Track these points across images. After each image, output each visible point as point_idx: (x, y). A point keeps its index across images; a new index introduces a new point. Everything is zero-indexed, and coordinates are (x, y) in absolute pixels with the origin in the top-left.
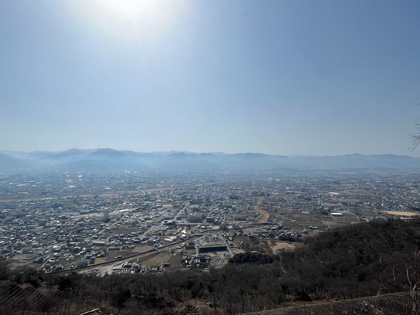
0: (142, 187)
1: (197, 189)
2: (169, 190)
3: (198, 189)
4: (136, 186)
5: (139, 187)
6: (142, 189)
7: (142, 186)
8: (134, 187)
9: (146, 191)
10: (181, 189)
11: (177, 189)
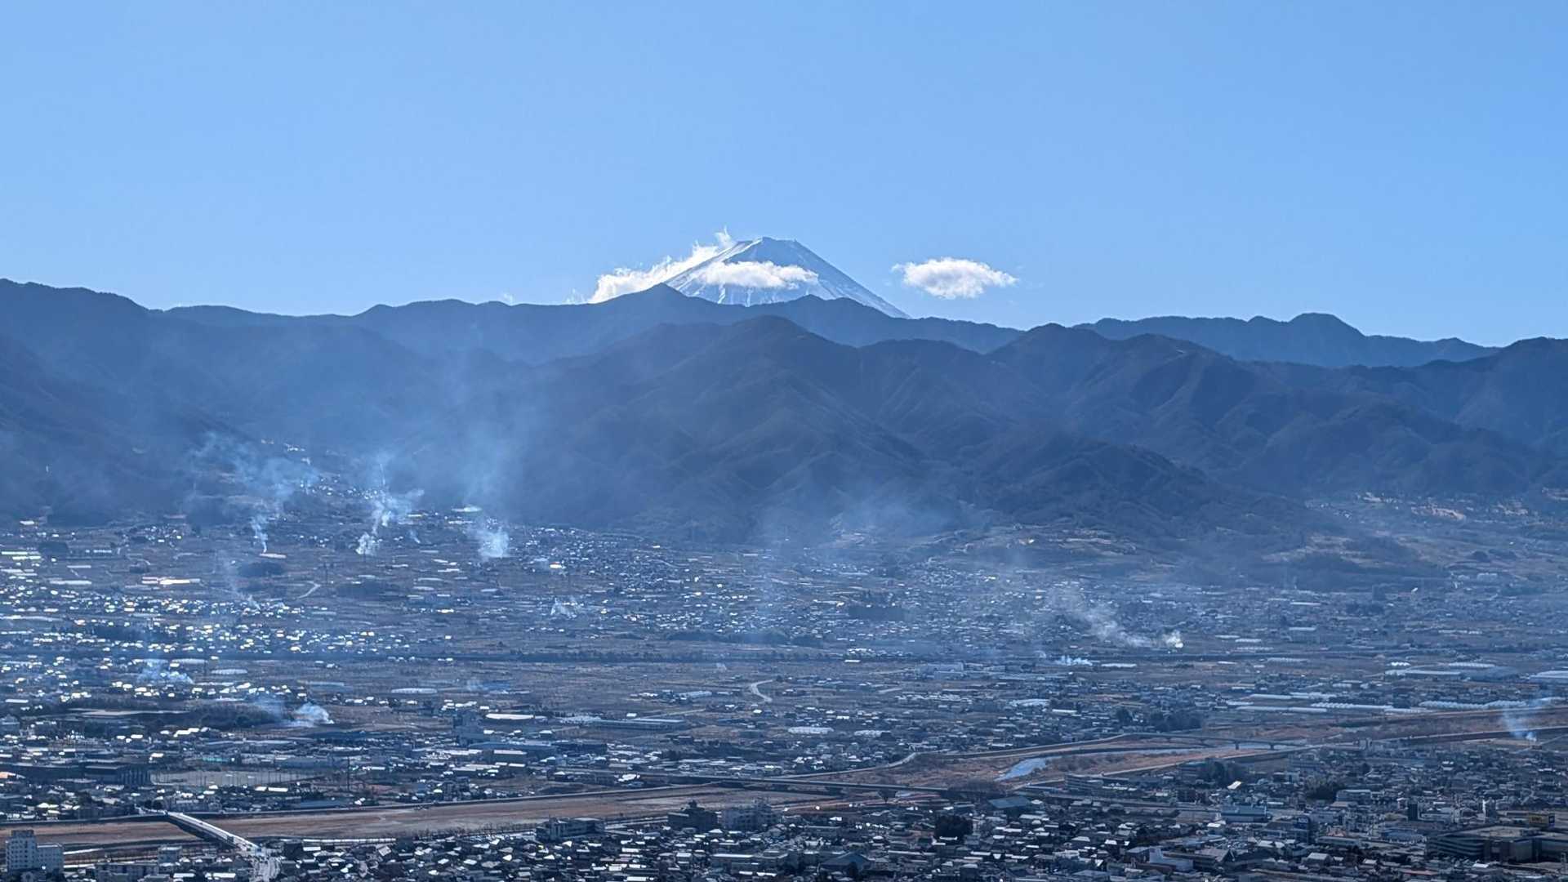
0: (230, 778)
1: (978, 821)
2: (592, 829)
3: (988, 830)
4: (160, 766)
5: (192, 778)
6: (232, 803)
7: (239, 765)
8: (134, 774)
9: (289, 826)
10: (750, 822)
11: (699, 820)
